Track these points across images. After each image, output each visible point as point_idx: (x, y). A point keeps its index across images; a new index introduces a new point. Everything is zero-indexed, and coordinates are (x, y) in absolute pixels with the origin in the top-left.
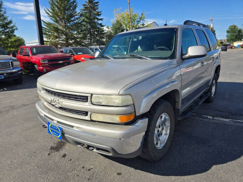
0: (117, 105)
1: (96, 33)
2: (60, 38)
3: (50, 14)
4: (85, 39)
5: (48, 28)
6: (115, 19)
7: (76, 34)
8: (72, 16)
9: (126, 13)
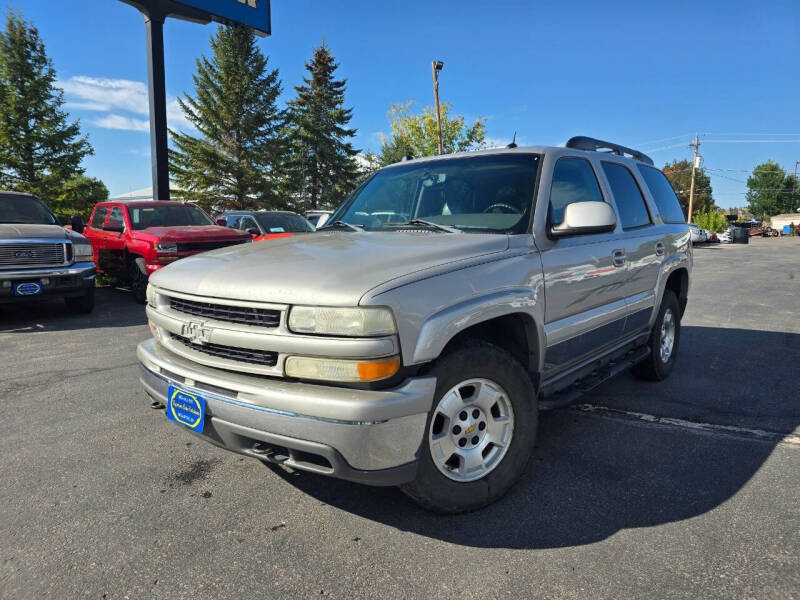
0: (354, 334)
1: (331, 173)
2: (220, 183)
3: (196, 112)
4: (295, 189)
5: (186, 154)
6: (394, 132)
7: (270, 174)
8: (260, 120)
9: (426, 116)
